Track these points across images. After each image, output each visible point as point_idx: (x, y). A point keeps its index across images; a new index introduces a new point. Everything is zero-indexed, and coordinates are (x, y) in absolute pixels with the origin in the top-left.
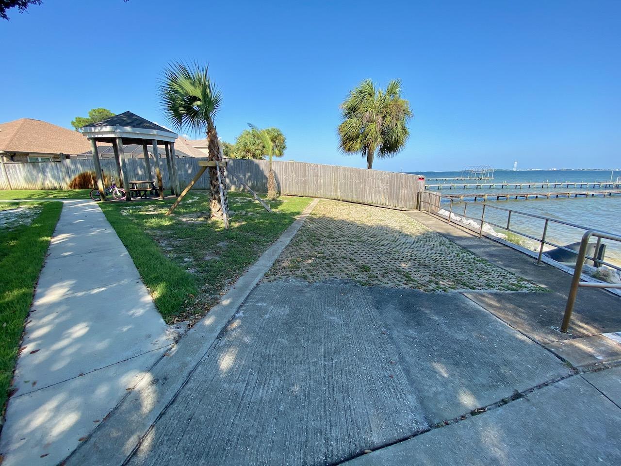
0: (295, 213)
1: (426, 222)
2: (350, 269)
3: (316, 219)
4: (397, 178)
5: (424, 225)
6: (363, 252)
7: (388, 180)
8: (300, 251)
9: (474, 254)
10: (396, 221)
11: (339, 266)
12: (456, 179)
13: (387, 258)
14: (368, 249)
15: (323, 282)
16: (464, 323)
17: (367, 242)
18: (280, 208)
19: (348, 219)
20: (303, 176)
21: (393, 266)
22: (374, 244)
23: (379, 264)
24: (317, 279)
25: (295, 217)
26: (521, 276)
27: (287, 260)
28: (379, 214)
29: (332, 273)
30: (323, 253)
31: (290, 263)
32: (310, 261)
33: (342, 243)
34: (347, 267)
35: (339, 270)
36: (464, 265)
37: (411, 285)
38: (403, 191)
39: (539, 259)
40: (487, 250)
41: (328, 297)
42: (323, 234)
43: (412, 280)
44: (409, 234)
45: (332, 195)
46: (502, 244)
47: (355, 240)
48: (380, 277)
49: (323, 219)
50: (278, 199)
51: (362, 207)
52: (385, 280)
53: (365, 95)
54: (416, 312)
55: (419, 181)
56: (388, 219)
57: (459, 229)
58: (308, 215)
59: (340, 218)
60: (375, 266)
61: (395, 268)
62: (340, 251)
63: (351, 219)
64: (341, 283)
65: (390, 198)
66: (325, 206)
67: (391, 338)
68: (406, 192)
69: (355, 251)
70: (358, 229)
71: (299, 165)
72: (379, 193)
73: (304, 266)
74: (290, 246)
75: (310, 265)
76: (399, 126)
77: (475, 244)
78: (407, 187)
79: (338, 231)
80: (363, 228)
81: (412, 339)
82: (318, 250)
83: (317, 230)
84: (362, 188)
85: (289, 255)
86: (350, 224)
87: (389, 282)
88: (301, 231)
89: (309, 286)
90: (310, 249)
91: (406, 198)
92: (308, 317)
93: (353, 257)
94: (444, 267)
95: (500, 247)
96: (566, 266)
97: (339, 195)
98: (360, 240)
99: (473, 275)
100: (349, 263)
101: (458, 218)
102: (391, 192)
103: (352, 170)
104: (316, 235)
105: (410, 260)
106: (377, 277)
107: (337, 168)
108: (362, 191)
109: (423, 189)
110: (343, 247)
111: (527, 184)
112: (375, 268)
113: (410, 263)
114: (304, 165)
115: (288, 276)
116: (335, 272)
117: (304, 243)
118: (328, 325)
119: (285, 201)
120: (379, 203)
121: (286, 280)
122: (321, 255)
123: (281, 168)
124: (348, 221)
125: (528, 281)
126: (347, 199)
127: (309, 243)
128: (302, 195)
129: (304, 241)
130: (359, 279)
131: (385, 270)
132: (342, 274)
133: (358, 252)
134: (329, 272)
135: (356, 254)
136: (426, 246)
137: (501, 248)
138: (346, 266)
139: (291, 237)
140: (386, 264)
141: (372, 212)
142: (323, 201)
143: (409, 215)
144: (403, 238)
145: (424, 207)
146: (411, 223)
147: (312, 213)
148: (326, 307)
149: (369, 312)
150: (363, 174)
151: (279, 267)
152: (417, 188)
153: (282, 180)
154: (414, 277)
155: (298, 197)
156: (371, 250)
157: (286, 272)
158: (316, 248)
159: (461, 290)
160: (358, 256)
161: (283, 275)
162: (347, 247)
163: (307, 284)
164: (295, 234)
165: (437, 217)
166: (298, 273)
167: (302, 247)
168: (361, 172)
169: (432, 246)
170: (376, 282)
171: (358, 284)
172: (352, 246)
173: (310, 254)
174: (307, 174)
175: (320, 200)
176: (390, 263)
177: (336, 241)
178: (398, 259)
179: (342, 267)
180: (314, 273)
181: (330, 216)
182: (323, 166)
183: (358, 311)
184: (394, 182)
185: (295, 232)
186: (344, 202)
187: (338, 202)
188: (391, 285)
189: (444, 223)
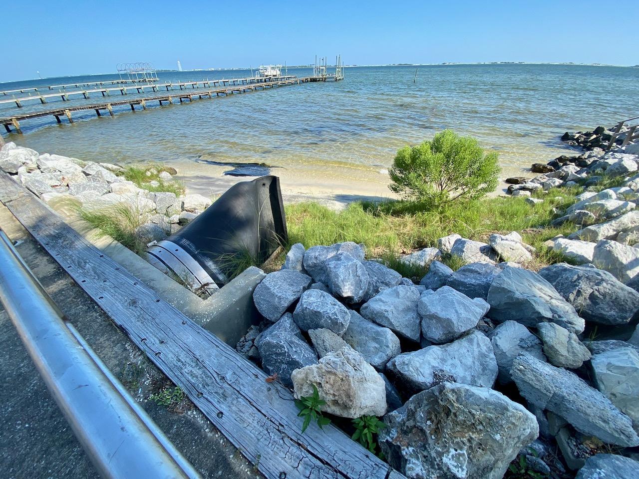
111: (190, 83)
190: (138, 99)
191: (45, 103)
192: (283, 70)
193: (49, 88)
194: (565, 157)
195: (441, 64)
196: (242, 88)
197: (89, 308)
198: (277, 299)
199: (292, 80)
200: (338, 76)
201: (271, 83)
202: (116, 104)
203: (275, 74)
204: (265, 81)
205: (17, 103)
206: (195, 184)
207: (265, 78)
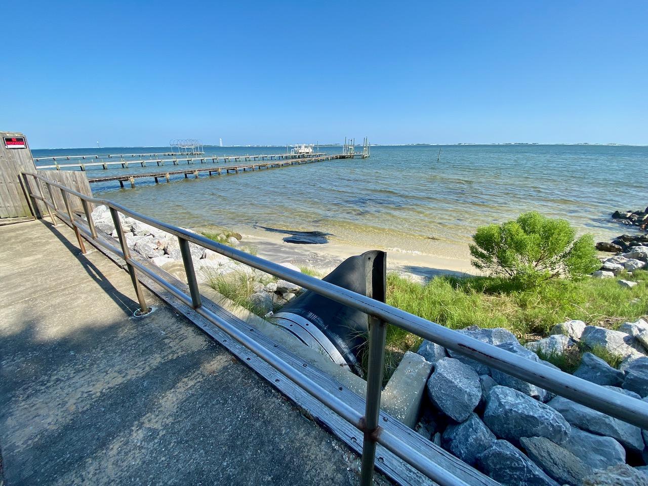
12: (167, 154)
111: (233, 157)
190: (190, 169)
191: (107, 169)
192: (314, 148)
193: (109, 156)
194: (628, 236)
195: (457, 144)
196: (281, 163)
197: (266, 391)
198: (466, 396)
199: (324, 157)
200: (366, 154)
201: (305, 160)
202: (173, 174)
203: (308, 152)
204: (299, 158)
205: (81, 168)
206: (263, 250)
207: (299, 154)
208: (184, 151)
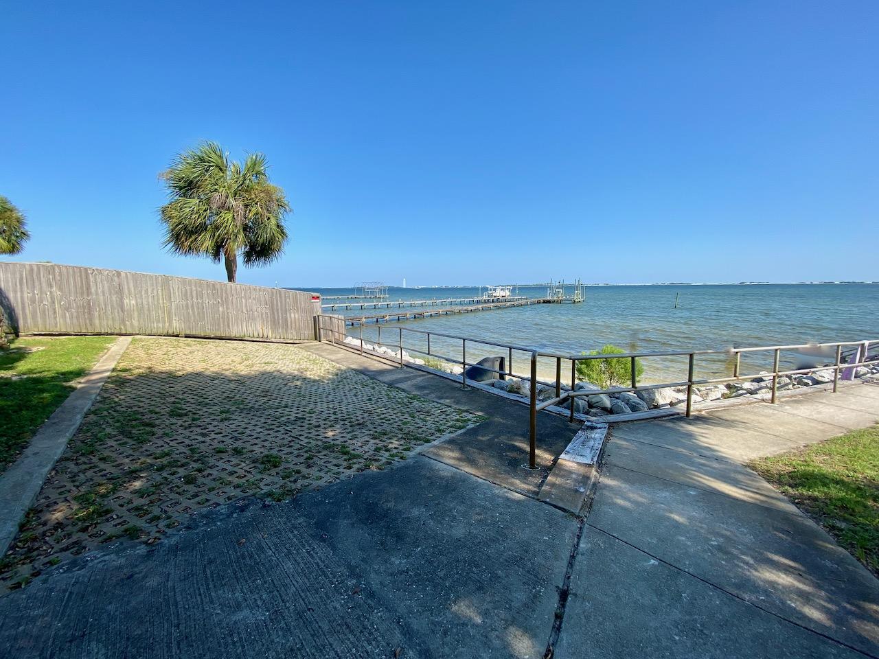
0: (71, 373)
1: (333, 357)
2: (241, 473)
3: (131, 380)
4: (280, 297)
5: (332, 361)
6: (256, 428)
7: (267, 299)
8: (102, 465)
9: (403, 390)
10: (292, 361)
11: (214, 472)
12: (350, 297)
13: (302, 429)
14: (263, 420)
15: (188, 528)
16: (452, 505)
17: (256, 406)
18: (22, 366)
19: (206, 369)
20: (82, 294)
21: (317, 440)
22: (271, 408)
23: (292, 444)
24: (168, 526)
25: (72, 383)
26: (458, 407)
27: (66, 500)
28: (262, 353)
29: (204, 497)
30: (168, 454)
31: (75, 507)
32: (137, 484)
33: (208, 420)
34: (235, 469)
35: (217, 484)
36: (402, 408)
37: (356, 466)
38: (293, 315)
39: (464, 384)
40: (414, 382)
41: (210, 562)
42: (157, 410)
43: (355, 457)
44: (317, 378)
45: (161, 327)
46: (424, 371)
47: (234, 408)
48: (304, 471)
49: (149, 377)
50: (12, 346)
51: (227, 345)
52: (314, 472)
53: (210, 166)
54: (385, 516)
55: (313, 301)
56: (279, 360)
57: (375, 360)
58: (108, 374)
59: (189, 369)
60: (286, 450)
61: (320, 443)
62: (207, 439)
63: (212, 369)
64: (232, 513)
65: (273, 327)
66: (149, 349)
67: (371, 595)
68: (297, 316)
69: (240, 430)
70: (232, 386)
71: (68, 273)
72: (254, 319)
73: (121, 502)
74: (67, 459)
75: (140, 493)
76: (273, 221)
77: (399, 376)
78: (298, 309)
79: (191, 396)
80: (241, 381)
81: (403, 576)
82: (152, 449)
83: (141, 404)
84: (223, 312)
85: (69, 485)
86: (213, 378)
87: (322, 474)
88: (95, 413)
89: (150, 554)
90: (131, 452)
91: (298, 325)
92: (169, 648)
93: (239, 444)
94: (383, 419)
95: (425, 375)
96: (487, 385)
97: (176, 326)
98: (243, 408)
99: (417, 421)
100: (235, 461)
101: (369, 347)
102: (274, 318)
103: (199, 283)
104: (139, 416)
105: (336, 421)
106: (298, 472)
107: (166, 280)
108: (223, 318)
109: (319, 313)
110: (211, 427)
111: (419, 302)
112: (287, 454)
113: (338, 426)
114: (84, 273)
115: (79, 547)
116: (210, 490)
117: (111, 442)
118: (234, 643)
119: (34, 349)
120: (256, 335)
121: (74, 564)
122: (165, 461)
123: (18, 276)
124: (208, 373)
125: (466, 411)
126: (193, 333)
127: (125, 440)
128: (84, 331)
129: (110, 436)
130: (266, 489)
131: (306, 452)
132: (227, 489)
133: (247, 431)
134: (196, 496)
135: (243, 437)
136: (347, 393)
137: (426, 377)
138: (230, 469)
139: (68, 435)
140: (304, 441)
141: (248, 350)
142: (141, 340)
143: (307, 349)
144: (312, 386)
145: (326, 336)
146: (314, 362)
147: (119, 368)
148: (213, 594)
149: (313, 557)
150: (222, 290)
151: (41, 529)
152: (312, 310)
153: (23, 304)
154: (354, 450)
155: (73, 337)
156: (269, 422)
157: (69, 535)
158: (145, 447)
159: (418, 449)
160: (248, 439)
161: (62, 550)
162: (222, 425)
163: (142, 550)
164: (78, 423)
165: (345, 348)
166: (108, 529)
167: (106, 453)
168: (218, 287)
169: (354, 391)
170: (300, 482)
171: (268, 501)
172: (231, 422)
173: (134, 466)
174: (93, 290)
175: (133, 340)
176: (310, 435)
177: (194, 420)
178: (319, 426)
179: (224, 475)
180: (156, 511)
181: (165, 368)
182: (133, 275)
183: (289, 566)
184: (277, 302)
185: (78, 419)
186: (189, 339)
187: (176, 340)
188: (327, 478)
189: (356, 355)
190: (405, 312)
192: (512, 291)
196: (470, 308)
199: (522, 302)
200: (578, 296)
201: (499, 304)
203: (504, 295)
204: (492, 302)
207: (493, 298)
208: (368, 294)
